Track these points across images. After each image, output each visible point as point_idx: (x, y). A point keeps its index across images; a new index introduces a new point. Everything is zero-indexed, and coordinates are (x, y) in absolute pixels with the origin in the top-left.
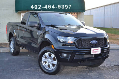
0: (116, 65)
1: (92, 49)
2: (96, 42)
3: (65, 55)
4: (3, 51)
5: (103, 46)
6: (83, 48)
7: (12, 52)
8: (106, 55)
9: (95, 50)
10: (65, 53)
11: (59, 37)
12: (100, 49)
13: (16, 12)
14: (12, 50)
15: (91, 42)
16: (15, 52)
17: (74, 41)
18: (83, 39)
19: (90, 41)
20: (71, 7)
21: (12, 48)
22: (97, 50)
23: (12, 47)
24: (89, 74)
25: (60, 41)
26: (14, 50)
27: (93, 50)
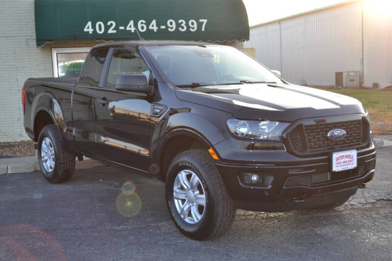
0: (381, 198)
1: (335, 156)
2: (344, 135)
3: (255, 178)
4: (13, 168)
5: (359, 144)
6: (307, 153)
7: (48, 173)
8: (368, 171)
9: (342, 157)
10: (254, 171)
11: (231, 122)
12: (354, 153)
13: (38, 45)
14: (49, 164)
15: (328, 135)
16: (61, 171)
17: (283, 133)
18: (307, 126)
19: (327, 132)
20: (205, 27)
21: (46, 161)
22: (347, 159)
23: (46, 158)
24: (318, 232)
25: (235, 136)
26: (56, 165)
27: (337, 159)
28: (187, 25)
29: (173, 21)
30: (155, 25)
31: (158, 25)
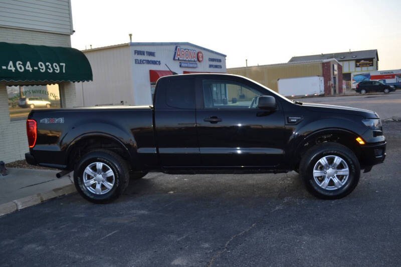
20: (65, 70)
28: (52, 67)
29: (43, 64)
30: (30, 66)
31: (32, 66)
